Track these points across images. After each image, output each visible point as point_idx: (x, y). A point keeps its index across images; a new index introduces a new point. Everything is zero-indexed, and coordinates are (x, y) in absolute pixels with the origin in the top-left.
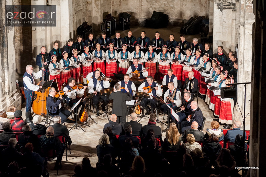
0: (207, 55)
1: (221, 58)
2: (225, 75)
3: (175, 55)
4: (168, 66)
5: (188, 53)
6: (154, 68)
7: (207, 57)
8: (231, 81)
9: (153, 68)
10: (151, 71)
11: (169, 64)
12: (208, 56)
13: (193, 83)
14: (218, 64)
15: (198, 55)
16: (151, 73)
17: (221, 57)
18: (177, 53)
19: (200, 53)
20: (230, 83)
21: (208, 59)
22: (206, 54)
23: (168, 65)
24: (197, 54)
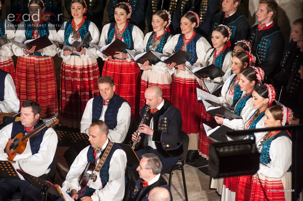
0: (223, 30)
1: (263, 41)
2: (266, 96)
3: (115, 32)
4: (93, 67)
5: (158, 24)
6: (49, 76)
7: (222, 36)
8: (282, 115)
9: (44, 77)
10: (36, 86)
11: (96, 61)
12: (226, 34)
13: (162, 122)
14: (248, 61)
15: (188, 30)
16: (36, 92)
17: (264, 35)
18: (121, 26)
19: (195, 24)
20: (279, 121)
21: (226, 43)
22: (221, 27)
23: (90, 63)
24: (186, 27)
